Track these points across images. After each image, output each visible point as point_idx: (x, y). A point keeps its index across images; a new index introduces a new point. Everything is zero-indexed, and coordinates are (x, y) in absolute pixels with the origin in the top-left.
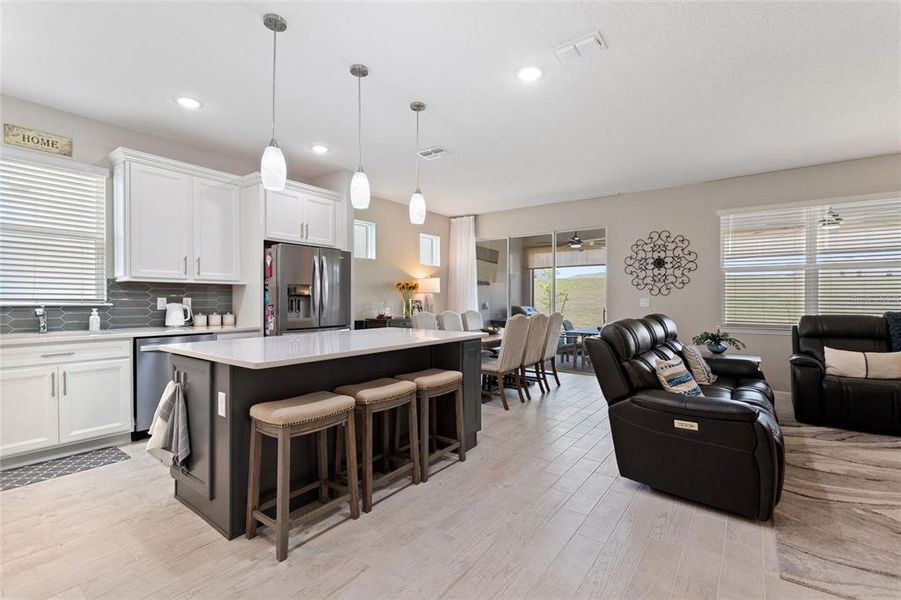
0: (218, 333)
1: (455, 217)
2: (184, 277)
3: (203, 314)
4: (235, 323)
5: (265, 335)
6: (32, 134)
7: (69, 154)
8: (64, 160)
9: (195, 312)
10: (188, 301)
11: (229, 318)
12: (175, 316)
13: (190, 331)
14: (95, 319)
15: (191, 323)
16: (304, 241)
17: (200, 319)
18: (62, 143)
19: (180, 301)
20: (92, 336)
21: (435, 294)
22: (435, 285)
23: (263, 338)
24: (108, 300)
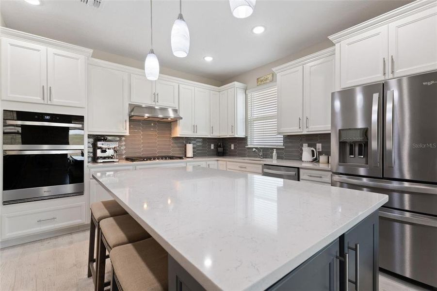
6: (263, 78)
7: (272, 80)
10: (319, 146)
18: (270, 77)
19: (315, 146)
24: (284, 145)
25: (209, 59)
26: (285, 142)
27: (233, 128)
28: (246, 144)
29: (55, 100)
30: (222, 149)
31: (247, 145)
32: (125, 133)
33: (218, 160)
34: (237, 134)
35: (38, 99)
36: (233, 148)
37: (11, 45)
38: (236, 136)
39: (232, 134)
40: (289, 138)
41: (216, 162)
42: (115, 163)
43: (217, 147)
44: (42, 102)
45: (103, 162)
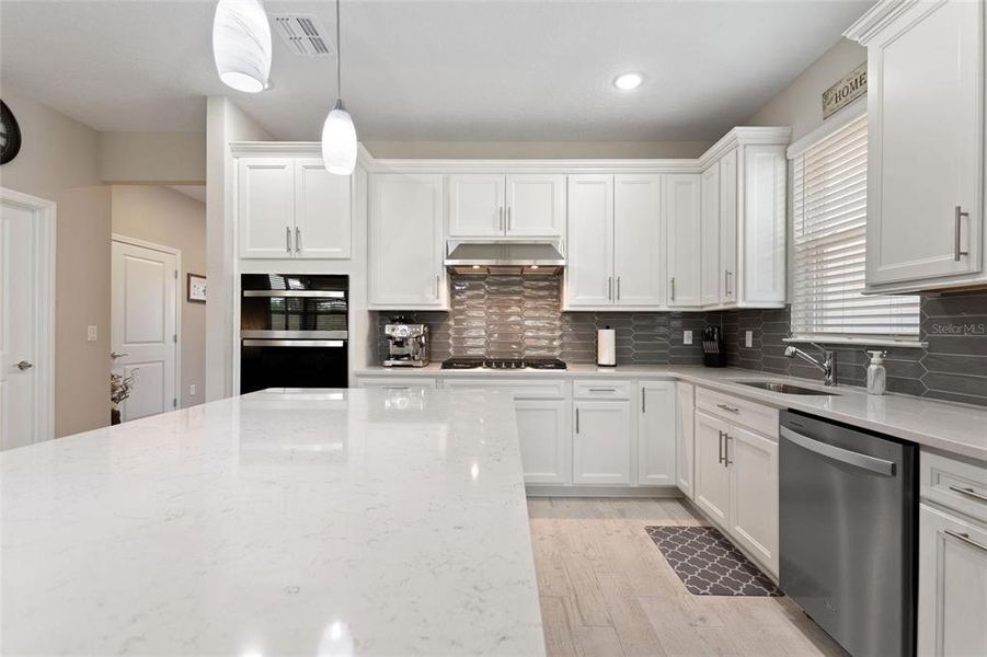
6: (842, 86)
24: (922, 337)
25: (629, 83)
26: (925, 324)
27: (730, 278)
28: (786, 330)
29: (308, 250)
30: (716, 345)
31: (790, 334)
32: (440, 305)
34: (744, 299)
35: (281, 251)
36: (749, 343)
37: (250, 167)
38: (741, 305)
39: (728, 300)
41: (671, 384)
42: (415, 370)
43: (701, 337)
44: (288, 255)
45: (394, 366)
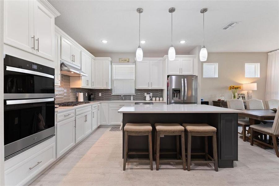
0: (154, 103)
1: (271, 52)
2: (148, 87)
3: (155, 97)
4: (163, 100)
5: (167, 104)
6: (123, 59)
7: (129, 62)
8: (128, 63)
9: (153, 97)
10: (151, 94)
11: (161, 99)
12: (148, 98)
13: (151, 102)
14: (132, 98)
15: (151, 100)
16: (181, 74)
17: (154, 99)
18: (127, 60)
19: (150, 94)
20: (132, 102)
21: (253, 91)
22: (254, 86)
23: (167, 105)
24: (135, 93)
25: (105, 42)
27: (107, 83)
33: (100, 103)
34: (109, 87)
40: (137, 91)
41: (100, 104)
